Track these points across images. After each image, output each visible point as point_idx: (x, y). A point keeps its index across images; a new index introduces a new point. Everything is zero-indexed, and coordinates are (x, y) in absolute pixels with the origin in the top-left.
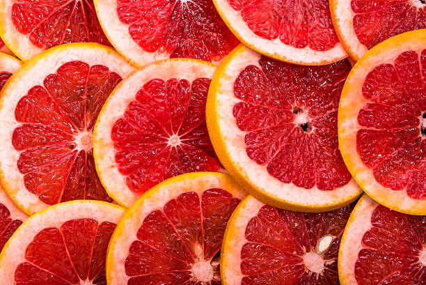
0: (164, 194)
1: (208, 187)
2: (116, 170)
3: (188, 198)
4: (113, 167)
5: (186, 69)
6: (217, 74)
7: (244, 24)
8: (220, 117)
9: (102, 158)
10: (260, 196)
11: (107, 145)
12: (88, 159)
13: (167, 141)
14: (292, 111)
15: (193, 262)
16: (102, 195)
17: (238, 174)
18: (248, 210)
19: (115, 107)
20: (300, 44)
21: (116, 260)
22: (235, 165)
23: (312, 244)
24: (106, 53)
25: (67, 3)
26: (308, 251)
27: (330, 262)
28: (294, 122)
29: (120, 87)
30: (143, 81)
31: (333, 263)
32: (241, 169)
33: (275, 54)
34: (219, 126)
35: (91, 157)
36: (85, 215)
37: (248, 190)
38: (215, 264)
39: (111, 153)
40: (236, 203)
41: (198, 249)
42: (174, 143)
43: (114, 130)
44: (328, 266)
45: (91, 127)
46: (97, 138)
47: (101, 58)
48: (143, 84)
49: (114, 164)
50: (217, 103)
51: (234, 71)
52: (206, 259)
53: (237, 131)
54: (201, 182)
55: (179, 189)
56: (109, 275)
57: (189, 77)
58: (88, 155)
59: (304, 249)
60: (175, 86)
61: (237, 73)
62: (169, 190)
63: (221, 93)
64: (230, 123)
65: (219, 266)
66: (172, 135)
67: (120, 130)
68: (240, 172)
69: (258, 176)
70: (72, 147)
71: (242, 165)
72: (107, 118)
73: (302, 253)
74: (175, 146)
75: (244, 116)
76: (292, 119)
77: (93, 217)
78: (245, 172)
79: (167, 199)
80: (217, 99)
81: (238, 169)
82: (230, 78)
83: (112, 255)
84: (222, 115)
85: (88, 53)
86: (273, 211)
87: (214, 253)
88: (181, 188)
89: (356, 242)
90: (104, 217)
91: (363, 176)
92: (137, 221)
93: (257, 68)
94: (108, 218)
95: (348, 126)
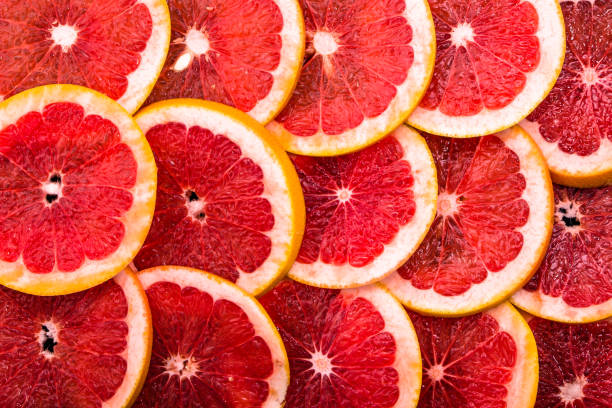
0: (361, 136)
1: (311, 139)
2: (414, 169)
3: (334, 128)
4: (417, 172)
5: (322, 275)
6: (289, 267)
7: (252, 320)
8: (290, 217)
9: (429, 183)
10: (251, 124)
11: (422, 196)
12: (445, 182)
13: (352, 196)
14: (206, 217)
15: (336, 55)
16: (435, 142)
17: (275, 151)
18: (267, 107)
19: (406, 242)
20: (191, 291)
21: (422, 66)
22: (277, 162)
23: (198, 64)
24: (413, 301)
25: (453, 363)
26: (203, 56)
27: (178, 41)
28: (205, 203)
29: (401, 262)
30: (373, 266)
31: (175, 39)
32: (271, 155)
33: (220, 283)
34: (293, 207)
35: (442, 185)
36: (454, 120)
37: (263, 130)
38: (310, 50)
39: (418, 188)
40: (281, 117)
41: (328, 66)
42: (345, 192)
43: (412, 212)
44: (182, 36)
45: (437, 220)
46: (432, 207)
47: (419, 297)
48: (375, 262)
49: (415, 175)
50: (293, 233)
51: (269, 268)
52: (320, 57)
53: (272, 201)
54: (318, 144)
55: (344, 139)
56: (432, 49)
57: (321, 266)
58: (444, 187)
59: (207, 58)
60: (338, 257)
61: (266, 264)
62: (355, 139)
63: (286, 244)
64: (279, 209)
65: (306, 48)
66: (347, 203)
67: (407, 214)
68: (273, 153)
69: (253, 146)
70: (461, 199)
71: (270, 160)
72: (419, 228)
73: (209, 53)
74: (343, 189)
75: (264, 217)
76: (207, 208)
77: (444, 116)
78: (266, 150)
79: (359, 129)
80: (291, 237)
81: (275, 156)
82: (274, 261)
83: (427, 72)
84: (288, 220)
85: (433, 303)
86: (241, 102)
87: (310, 59)
88: (341, 141)
89: (148, 61)
90: (433, 115)
91: (133, 135)
92: (396, 108)
93: (242, 269)
94: (428, 113)
95: (145, 193)
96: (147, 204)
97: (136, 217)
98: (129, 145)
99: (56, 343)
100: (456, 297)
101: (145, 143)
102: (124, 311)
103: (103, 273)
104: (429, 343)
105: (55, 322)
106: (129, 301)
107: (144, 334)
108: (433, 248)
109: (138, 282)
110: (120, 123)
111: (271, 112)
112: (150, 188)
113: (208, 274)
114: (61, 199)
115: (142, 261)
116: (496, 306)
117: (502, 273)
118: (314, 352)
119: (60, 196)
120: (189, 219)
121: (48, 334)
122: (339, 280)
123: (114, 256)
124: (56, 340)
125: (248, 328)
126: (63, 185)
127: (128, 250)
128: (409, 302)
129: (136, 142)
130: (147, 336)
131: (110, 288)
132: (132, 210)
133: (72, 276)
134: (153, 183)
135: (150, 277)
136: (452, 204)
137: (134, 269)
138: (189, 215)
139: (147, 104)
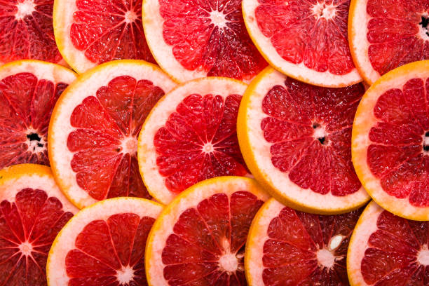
0: (198, 194)
1: (236, 190)
2: (156, 172)
3: (219, 199)
4: (154, 169)
5: (221, 87)
6: (248, 91)
7: (274, 50)
8: (249, 130)
9: (145, 161)
10: (282, 199)
11: (149, 150)
12: (132, 162)
13: (202, 148)
14: (312, 126)
15: (220, 254)
16: (144, 193)
17: (263, 179)
18: (271, 210)
19: (158, 117)
20: (321, 69)
21: (155, 250)
22: (262, 172)
23: (324, 242)
24: (152, 70)
25: (119, 25)
26: (321, 248)
27: (340, 258)
28: (313, 136)
29: (163, 100)
30: (184, 95)
31: (342, 260)
32: (266, 175)
33: (300, 76)
36: (128, 210)
37: (272, 193)
38: (240, 256)
39: (153, 157)
40: (260, 204)
41: (226, 243)
42: (208, 150)
43: (157, 137)
44: (338, 262)
45: (137, 133)
46: (142, 143)
47: (147, 74)
48: (183, 98)
49: (156, 166)
50: (247, 117)
51: (263, 90)
52: (232, 251)
53: (264, 142)
54: (230, 185)
55: (211, 190)
56: (149, 263)
57: (223, 93)
58: (133, 158)
59: (318, 246)
60: (210, 101)
61: (265, 92)
62: (203, 191)
63: (251, 108)
64: (258, 135)
65: (243, 258)
66: (206, 142)
67: (161, 135)
68: (265, 178)
69: (281, 182)
70: (119, 150)
71: (267, 172)
72: (150, 127)
73: (316, 250)
74: (209, 153)
75: (271, 130)
76: (312, 133)
77: (136, 212)
78: (270, 179)
79: (201, 199)
80: (248, 114)
81: (264, 175)
82: (259, 95)
83: (151, 246)
84: (251, 128)
85: (136, 69)
86: (292, 212)
87: (240, 247)
88: (213, 189)
89: (363, 242)
90: (145, 213)
91: (371, 185)
92: (174, 217)
93: (283, 88)
94: (148, 214)
95: (360, 142)
96: (358, 133)
97: (366, 123)
98: (374, 177)
99: (420, 24)
100: (119, 75)
101: (362, 179)
103: (389, 79)
104: (137, 38)
109: (361, 74)
111: (268, 208)
112: (356, 145)
113: (309, 82)
114: (422, 133)
117: (85, 96)
118: (225, 28)
119: (423, 136)
120: (325, 123)
124: (420, 27)
126: (422, 144)
127: (371, 97)
128: (154, 69)
129: (369, 180)
131: (382, 68)
132: (369, 128)
133: (412, 76)
134: (354, 149)
135: (352, 77)
136: (125, 145)
138: (325, 127)
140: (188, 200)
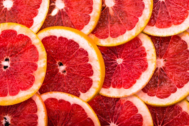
0: (126, 38)
1: (106, 40)
2: (146, 50)
3: (115, 35)
4: (148, 51)
5: (113, 92)
6: (100, 90)
7: (86, 111)
8: (99, 70)
9: (153, 55)
10: (83, 35)
11: (150, 60)
13: (123, 61)
14: (66, 72)
15: (114, 7)
16: (154, 39)
17: (93, 45)
18: (88, 28)
19: (145, 78)
20: (62, 101)
21: (148, 9)
22: (93, 49)
23: (61, 13)
24: (148, 101)
25: (165, 125)
26: (62, 9)
27: (52, 4)
28: (66, 67)
29: (143, 86)
30: (133, 88)
32: (91, 46)
33: (73, 97)
34: (100, 66)
35: (157, 55)
36: (161, 30)
37: (87, 37)
38: (104, 5)
39: (148, 57)
40: (93, 32)
41: (111, 11)
42: (120, 60)
43: (147, 66)
44: (54, 2)
45: (157, 69)
46: (154, 64)
47: (151, 99)
48: (133, 86)
49: (147, 52)
50: (101, 77)
51: (92, 91)
52: (108, 8)
53: (92, 64)
54: (109, 42)
55: (119, 39)
56: (152, 3)
57: (112, 89)
58: (158, 56)
59: (64, 10)
60: (118, 85)
61: (91, 89)
62: (123, 39)
63: (98, 81)
64: (95, 67)
65: (102, 5)
66: (121, 64)
67: (145, 67)
69: (84, 43)
70: (165, 60)
71: (91, 48)
72: (150, 72)
73: (65, 8)
74: (119, 59)
75: (89, 71)
77: (158, 29)
78: (89, 45)
79: (124, 35)
80: (100, 78)
81: (92, 47)
82: (94, 88)
83: (150, 12)
85: (156, 101)
86: (79, 27)
87: (104, 9)
88: (118, 40)
89: (41, 12)
90: (153, 28)
91: (36, 41)
92: (139, 26)
93: (81, 92)
94: (151, 28)
95: (42, 63)
96: (43, 68)
97: (39, 73)
98: (35, 45)
99: (10, 124)
100: (165, 99)
101: (41, 44)
102: (36, 110)
103: (27, 96)
104: (155, 117)
105: (9, 116)
106: (38, 106)
107: (44, 119)
108: (155, 80)
109: (41, 99)
110: (31, 37)
111: (90, 30)
112: (44, 62)
113: (68, 94)
114: (10, 68)
115: (42, 90)
116: (181, 102)
117: (183, 89)
118: (111, 123)
119: (9, 66)
120: (60, 73)
121: (6, 120)
122: (119, 94)
123: (31, 88)
124: (10, 123)
125: (85, 115)
126: (10, 62)
127: (36, 86)
128: (147, 101)
129: (38, 44)
130: (45, 120)
131: (30, 101)
132: (38, 70)
133: (15, 97)
134: (45, 60)
135: (46, 96)
136: (162, 63)
137: (39, 93)
138: (60, 71)
139: (41, 29)
140: (131, 34)
